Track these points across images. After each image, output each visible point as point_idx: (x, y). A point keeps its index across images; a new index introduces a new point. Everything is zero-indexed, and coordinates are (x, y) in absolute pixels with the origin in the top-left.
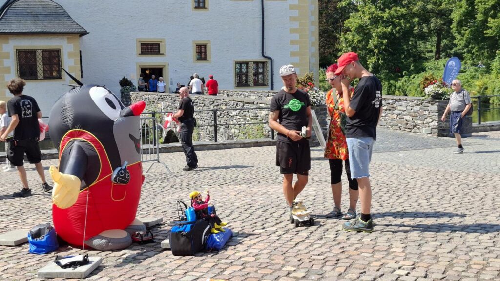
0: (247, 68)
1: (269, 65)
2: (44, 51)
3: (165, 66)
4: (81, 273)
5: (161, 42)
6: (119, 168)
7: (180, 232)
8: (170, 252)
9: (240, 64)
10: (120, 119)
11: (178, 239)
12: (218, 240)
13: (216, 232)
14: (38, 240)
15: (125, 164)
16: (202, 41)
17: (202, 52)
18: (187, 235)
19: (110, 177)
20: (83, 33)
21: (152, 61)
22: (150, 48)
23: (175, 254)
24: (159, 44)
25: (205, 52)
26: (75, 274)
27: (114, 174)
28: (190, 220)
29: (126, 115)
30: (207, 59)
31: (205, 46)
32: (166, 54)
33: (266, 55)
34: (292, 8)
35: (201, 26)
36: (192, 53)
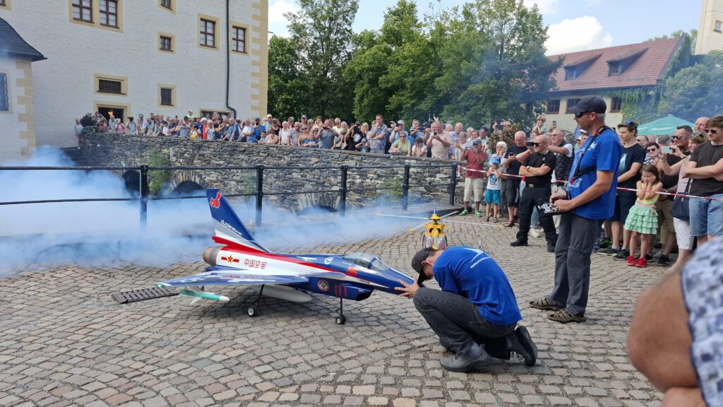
3: (126, 107)
5: (123, 80)
9: (204, 112)
16: (167, 85)
17: (166, 96)
20: (38, 58)
21: (110, 100)
22: (110, 86)
24: (120, 83)
25: (170, 97)
30: (172, 104)
31: (170, 91)
33: (230, 106)
34: (254, 63)
35: (166, 70)
36: (157, 97)
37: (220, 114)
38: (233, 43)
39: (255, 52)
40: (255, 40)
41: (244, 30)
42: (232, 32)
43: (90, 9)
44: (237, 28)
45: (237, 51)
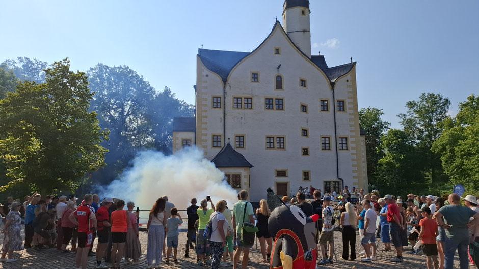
0: (330, 184)
1: (341, 183)
2: (233, 175)
3: (288, 182)
5: (286, 170)
6: (308, 252)
9: (326, 182)
15: (311, 250)
16: (306, 170)
17: (306, 176)
19: (303, 257)
20: (251, 166)
21: (282, 180)
22: (281, 174)
25: (308, 176)
27: (305, 255)
30: (309, 179)
31: (308, 173)
32: (289, 176)
33: (340, 177)
34: (352, 154)
35: (306, 163)
36: (301, 176)
37: (335, 182)
38: (340, 147)
39: (352, 148)
40: (352, 142)
41: (346, 138)
42: (339, 141)
43: (273, 143)
44: (342, 138)
45: (343, 149)
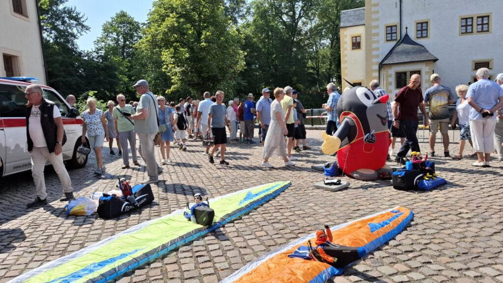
2: (411, 72)
4: (332, 189)
6: (369, 134)
7: (398, 175)
8: (392, 187)
10: (371, 105)
11: (397, 180)
12: (426, 184)
13: (427, 179)
14: (328, 169)
18: (402, 178)
19: (363, 138)
20: (435, 60)
23: (395, 188)
24: (488, 63)
26: (329, 189)
27: (365, 137)
28: (407, 169)
29: (375, 103)
32: (494, 68)
43: (472, 25)
